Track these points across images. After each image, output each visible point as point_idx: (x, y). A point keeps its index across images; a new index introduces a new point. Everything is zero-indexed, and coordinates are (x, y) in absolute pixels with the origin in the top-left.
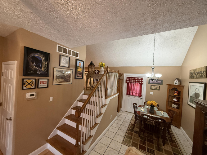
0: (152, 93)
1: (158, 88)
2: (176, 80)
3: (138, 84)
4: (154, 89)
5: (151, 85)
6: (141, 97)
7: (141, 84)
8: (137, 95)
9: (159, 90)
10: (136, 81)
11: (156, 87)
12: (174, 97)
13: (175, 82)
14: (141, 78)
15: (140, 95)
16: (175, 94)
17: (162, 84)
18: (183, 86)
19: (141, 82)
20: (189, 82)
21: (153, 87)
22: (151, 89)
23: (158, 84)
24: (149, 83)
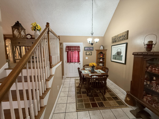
0: (87, 58)
1: (91, 54)
2: (102, 46)
3: (76, 51)
4: (88, 55)
5: (86, 52)
6: (80, 63)
7: (79, 52)
8: (77, 61)
9: (91, 55)
10: (74, 49)
11: (89, 53)
12: (100, 59)
13: (101, 47)
14: (79, 46)
15: (79, 61)
16: (101, 56)
17: (93, 50)
18: (106, 50)
19: (79, 49)
20: (112, 46)
21: (88, 53)
22: (86, 55)
23: (91, 50)
24: (85, 50)
